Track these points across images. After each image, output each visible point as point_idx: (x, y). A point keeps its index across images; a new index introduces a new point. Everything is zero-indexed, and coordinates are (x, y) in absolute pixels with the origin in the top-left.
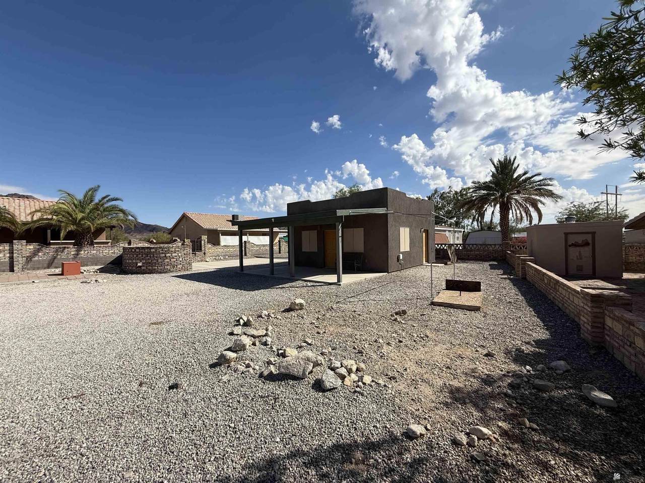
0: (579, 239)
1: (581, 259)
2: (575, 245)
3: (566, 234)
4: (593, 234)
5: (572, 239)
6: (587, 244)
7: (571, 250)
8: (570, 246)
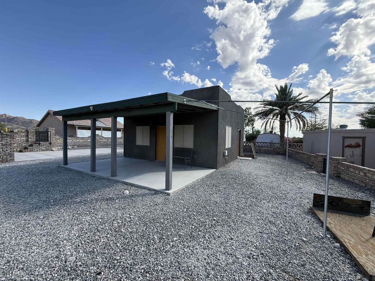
0: (353, 142)
1: (353, 157)
2: (350, 146)
3: (344, 138)
4: (364, 139)
5: (348, 142)
6: (358, 146)
7: (346, 150)
8: (346, 147)
